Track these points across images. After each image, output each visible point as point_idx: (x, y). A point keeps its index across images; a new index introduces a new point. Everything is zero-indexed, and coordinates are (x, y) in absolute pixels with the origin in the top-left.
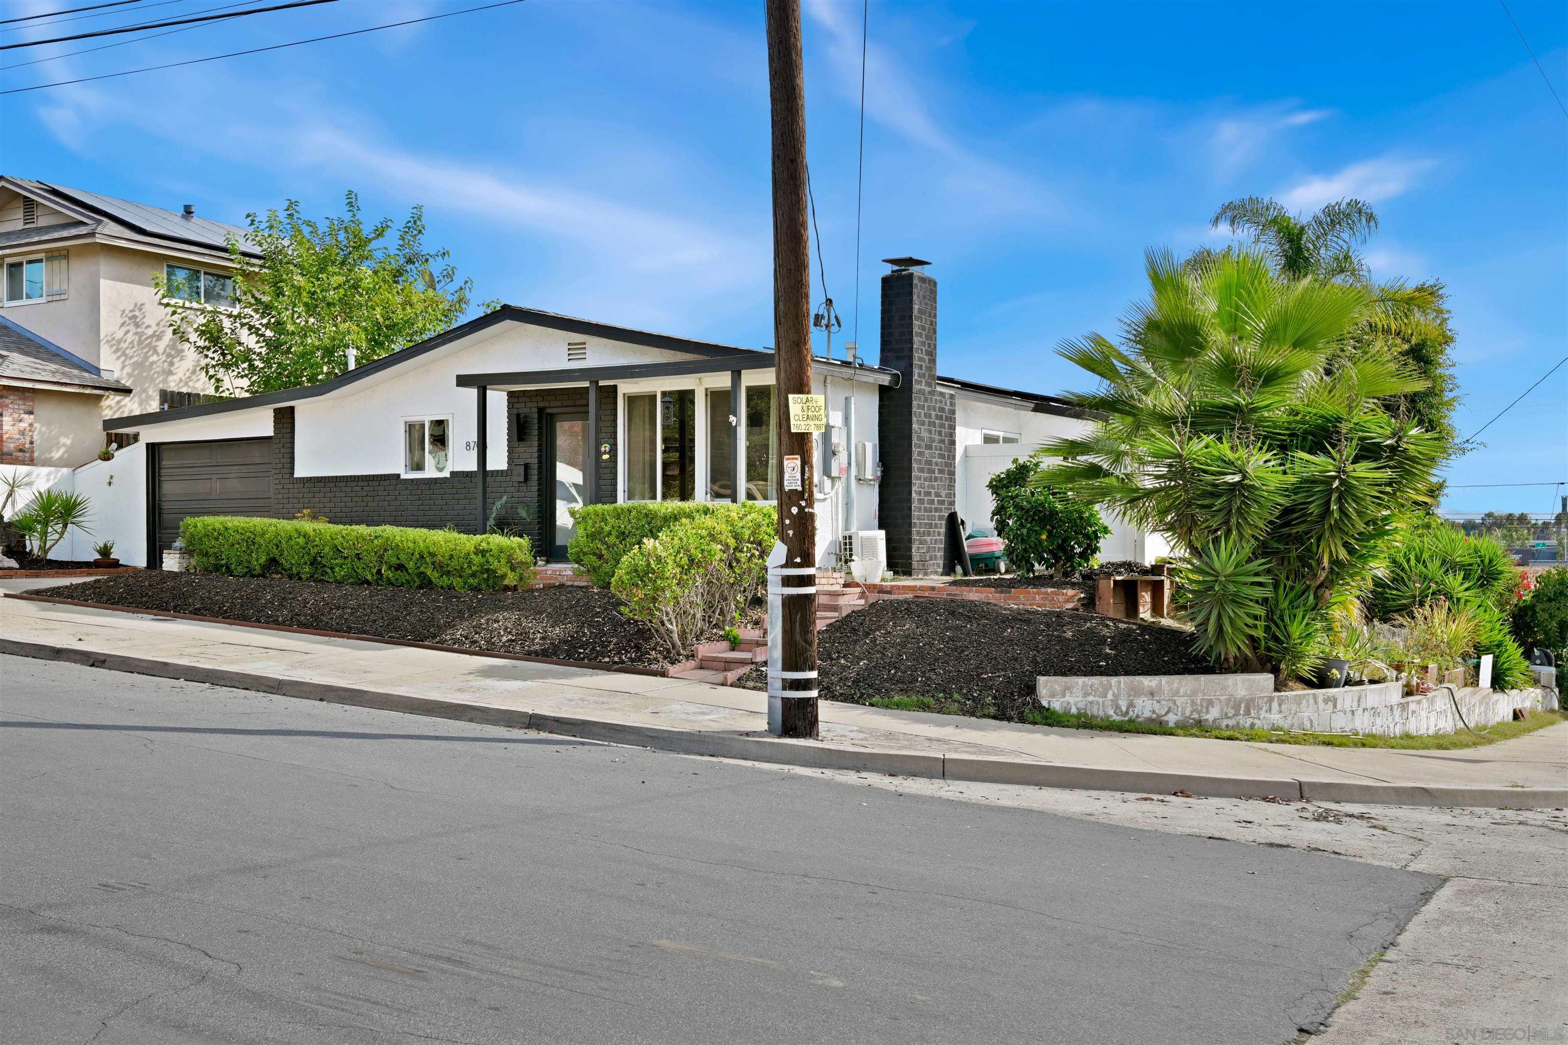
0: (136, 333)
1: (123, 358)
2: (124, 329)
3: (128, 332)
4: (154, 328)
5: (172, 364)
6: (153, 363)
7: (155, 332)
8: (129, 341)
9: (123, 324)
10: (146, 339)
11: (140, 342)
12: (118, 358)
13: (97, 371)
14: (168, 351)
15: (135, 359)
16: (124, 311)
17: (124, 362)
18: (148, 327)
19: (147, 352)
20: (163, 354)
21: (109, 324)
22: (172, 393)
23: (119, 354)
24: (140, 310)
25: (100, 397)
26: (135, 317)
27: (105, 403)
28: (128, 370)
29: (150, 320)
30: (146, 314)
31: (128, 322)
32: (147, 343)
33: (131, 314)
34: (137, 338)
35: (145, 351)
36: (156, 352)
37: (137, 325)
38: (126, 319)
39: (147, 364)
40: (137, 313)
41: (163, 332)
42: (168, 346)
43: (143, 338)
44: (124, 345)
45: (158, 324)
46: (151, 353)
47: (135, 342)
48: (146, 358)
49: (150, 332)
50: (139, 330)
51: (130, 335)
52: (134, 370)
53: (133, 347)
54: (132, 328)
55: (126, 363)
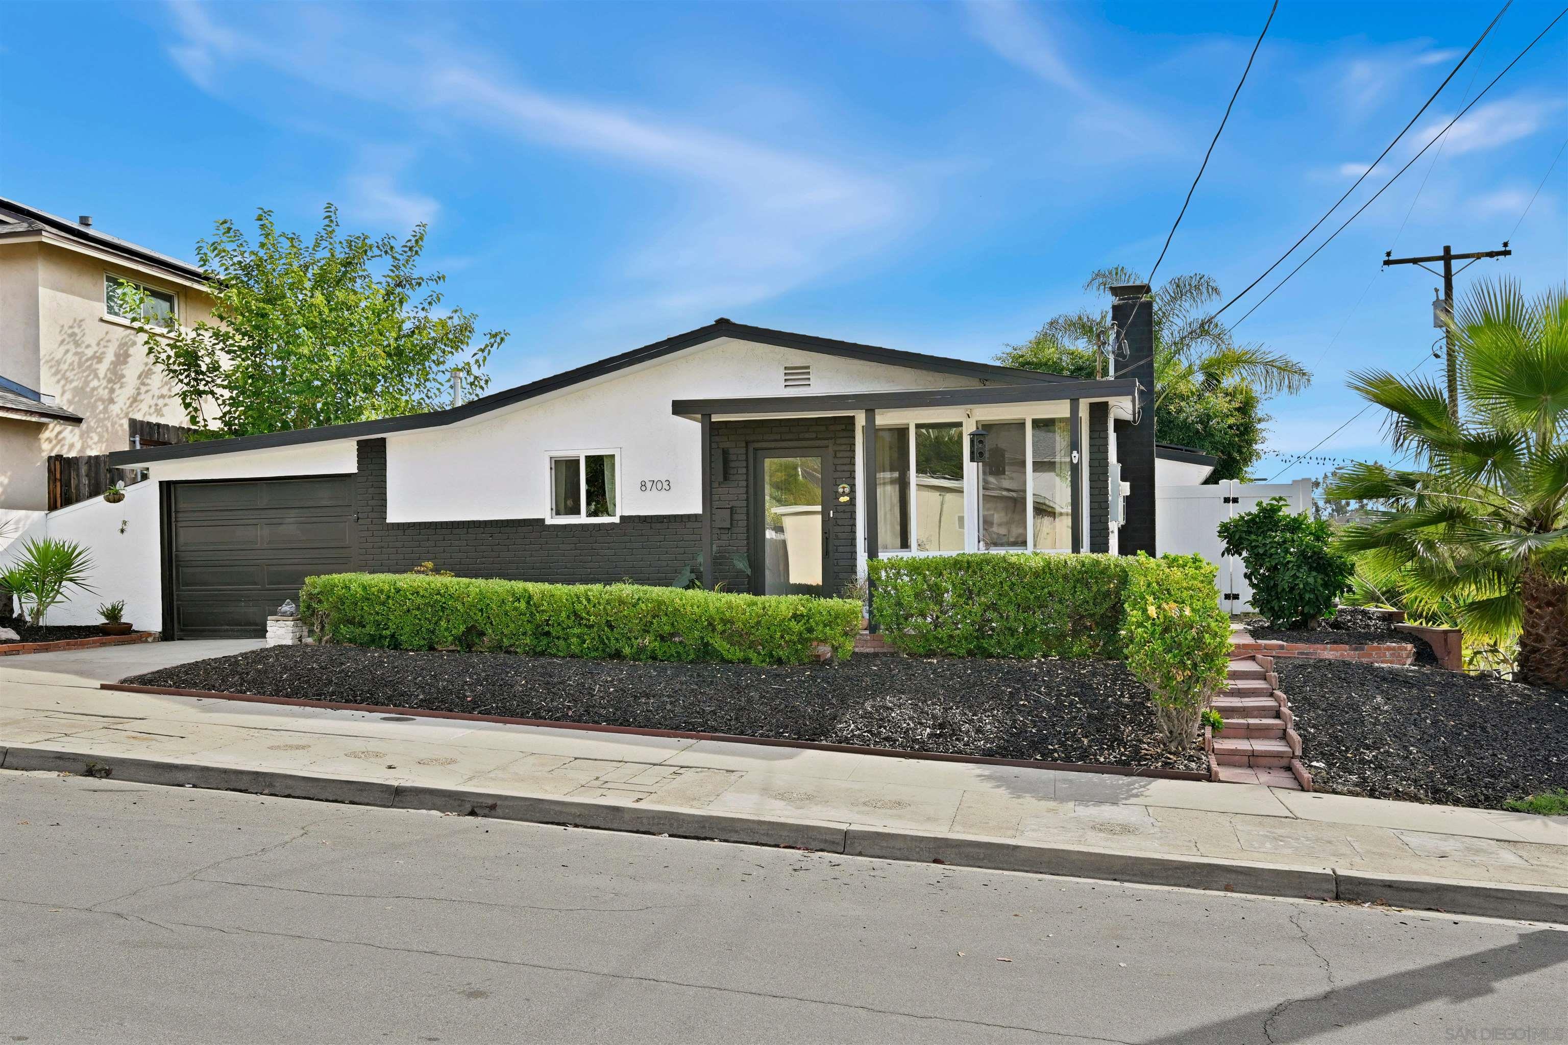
0: (76, 354)
1: (63, 382)
2: (62, 349)
3: (67, 351)
4: (95, 348)
5: (112, 391)
6: (94, 389)
7: (96, 352)
8: (69, 361)
9: (63, 341)
10: (87, 360)
11: (80, 365)
12: (58, 382)
13: (37, 395)
14: (109, 375)
15: (75, 384)
16: (63, 326)
17: (64, 386)
18: (88, 346)
19: (88, 376)
20: (104, 378)
21: (48, 343)
22: (142, 422)
23: (59, 376)
24: (80, 326)
25: (40, 427)
26: (73, 335)
27: (46, 435)
28: (68, 396)
29: (91, 339)
30: (87, 331)
31: (67, 340)
32: (87, 365)
33: (70, 331)
34: (76, 359)
35: (85, 374)
36: (96, 376)
37: (77, 344)
38: (65, 336)
39: (88, 389)
40: (76, 330)
41: (104, 353)
42: (108, 369)
43: (84, 359)
44: (64, 367)
45: (98, 344)
46: (91, 377)
47: (76, 363)
48: (87, 383)
49: (89, 353)
50: (79, 350)
51: (69, 355)
52: (74, 397)
53: (73, 369)
54: (72, 347)
55: (66, 388)
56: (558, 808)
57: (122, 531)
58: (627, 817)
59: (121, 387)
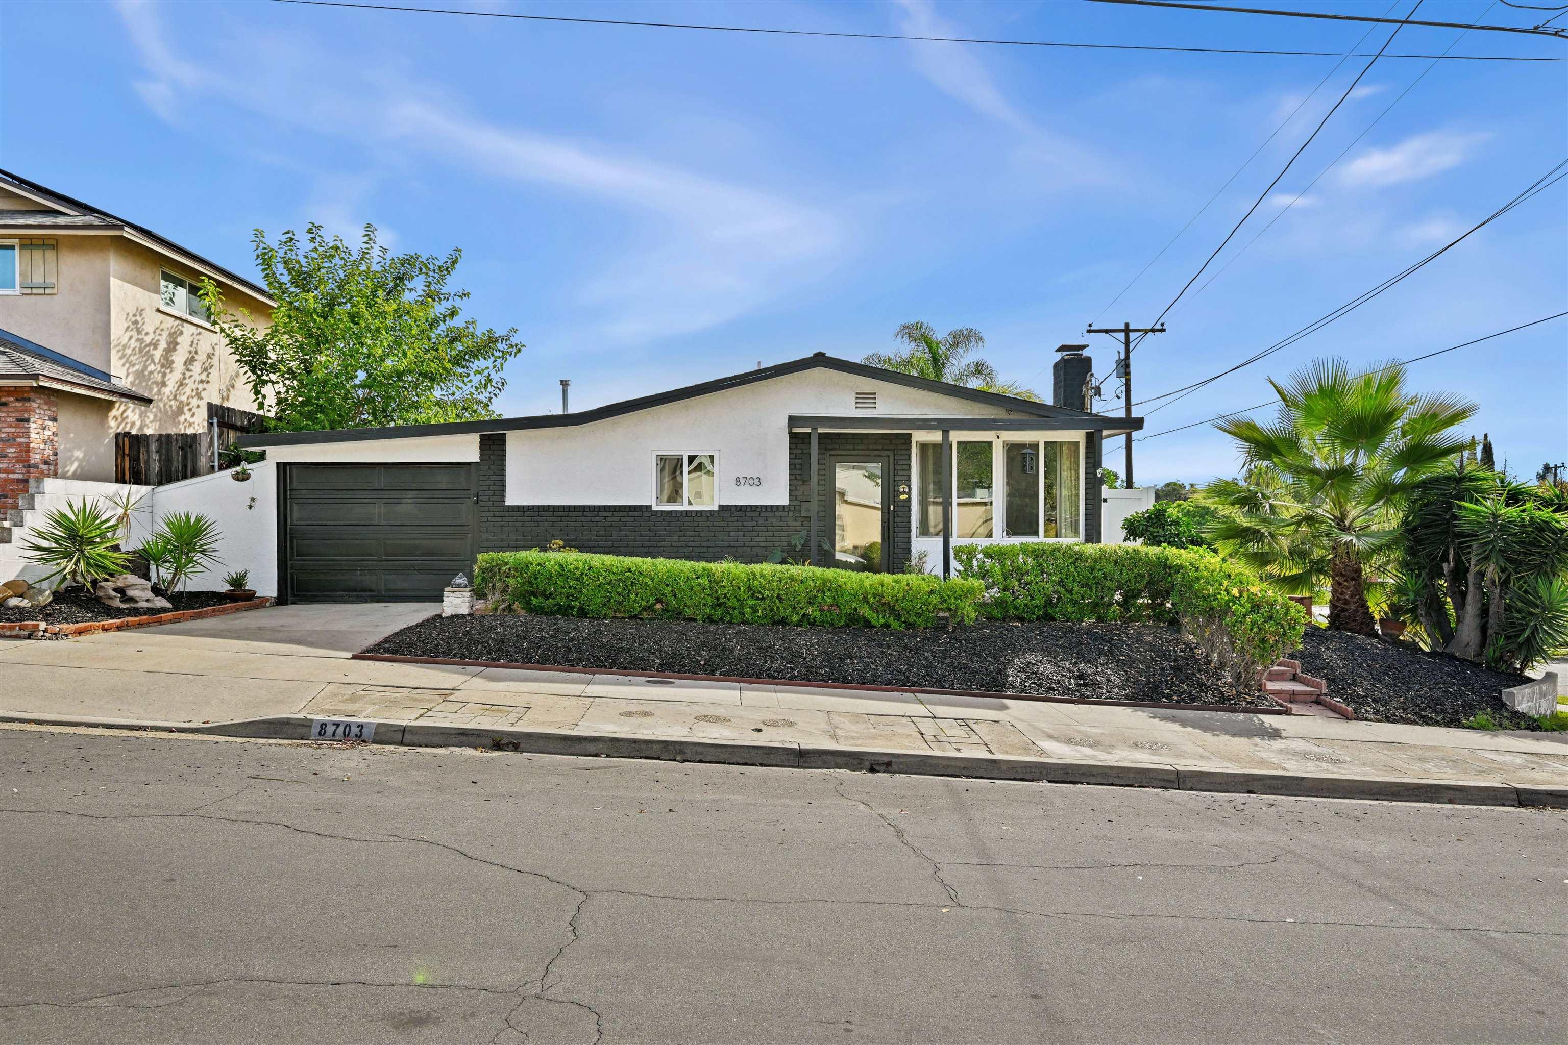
0: (138, 340)
1: (127, 365)
2: (128, 334)
3: (131, 337)
4: (151, 336)
5: (164, 375)
6: (151, 373)
7: (153, 339)
8: (132, 346)
9: (128, 327)
10: (146, 346)
11: (141, 351)
12: (124, 365)
13: (107, 377)
14: (162, 361)
15: (137, 367)
16: (128, 314)
17: (128, 369)
18: (147, 334)
19: (147, 360)
20: (159, 363)
21: (118, 330)
23: (124, 360)
24: (141, 315)
25: (110, 405)
26: (136, 322)
27: (114, 413)
28: (131, 378)
29: (149, 328)
30: (146, 320)
31: (132, 327)
32: (145, 350)
33: (133, 319)
34: (138, 344)
35: (144, 359)
36: (153, 361)
37: (139, 332)
38: (130, 323)
39: (146, 373)
40: (138, 318)
41: (158, 340)
42: (162, 355)
43: (143, 345)
44: (129, 351)
45: (154, 332)
46: (149, 362)
47: (137, 349)
48: (145, 367)
49: (148, 339)
50: (140, 337)
51: (133, 340)
52: (135, 380)
53: (135, 354)
54: (134, 333)
55: (130, 371)
56: (945, 763)
57: (250, 507)
58: (1004, 767)
59: (171, 372)
